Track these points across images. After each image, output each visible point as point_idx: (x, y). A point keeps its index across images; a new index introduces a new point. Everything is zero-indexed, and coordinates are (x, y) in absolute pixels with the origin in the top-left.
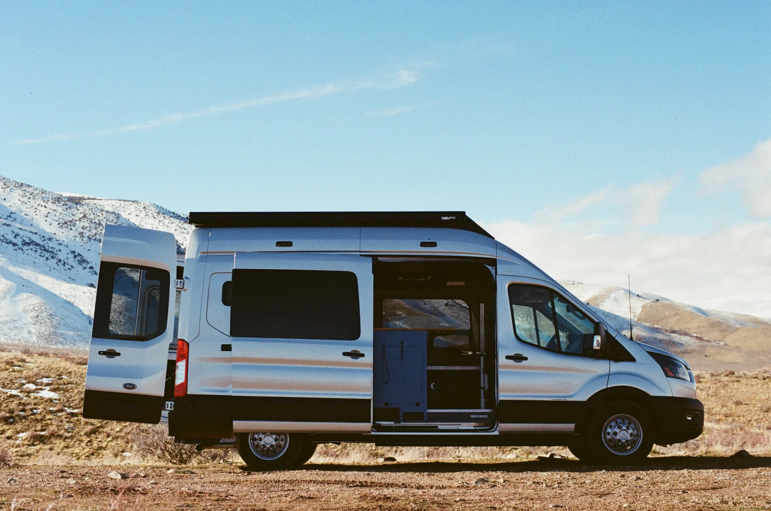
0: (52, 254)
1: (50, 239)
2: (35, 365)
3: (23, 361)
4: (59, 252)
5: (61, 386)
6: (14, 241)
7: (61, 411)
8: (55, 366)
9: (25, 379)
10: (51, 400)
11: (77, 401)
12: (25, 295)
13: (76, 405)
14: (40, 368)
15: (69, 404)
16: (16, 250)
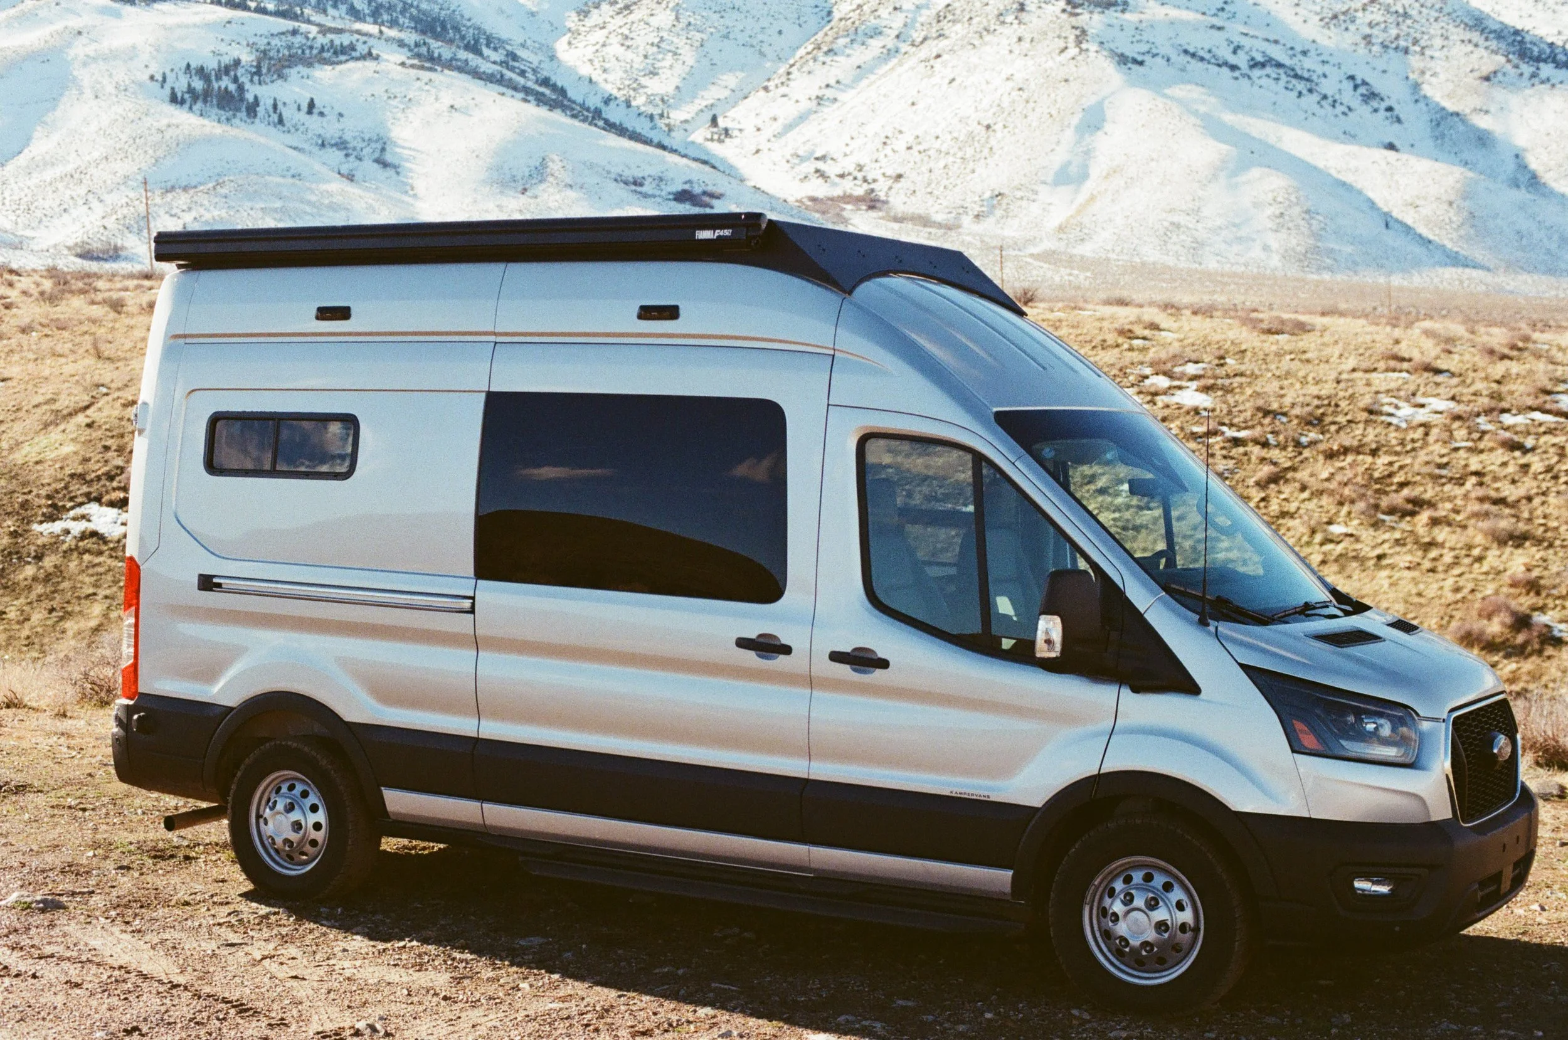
0: (1308, 84)
1: (1304, 53)
2: (1176, 336)
3: (1154, 327)
4: (1323, 80)
5: (1220, 382)
6: (1232, 60)
7: (1215, 433)
8: (1216, 337)
9: (1151, 365)
10: (1196, 411)
11: (1248, 414)
12: (1255, 172)
13: (1245, 422)
14: (1186, 342)
15: (1231, 420)
16: (1236, 78)
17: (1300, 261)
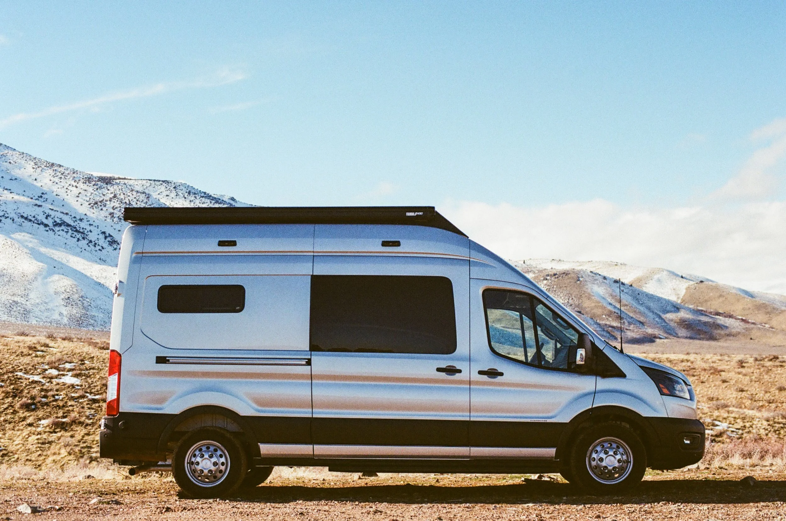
0: (83, 235)
1: (81, 220)
2: (58, 350)
3: (47, 346)
4: (89, 233)
5: (83, 372)
7: (83, 397)
8: (77, 351)
9: (48, 364)
10: (73, 386)
11: (99, 387)
12: (56, 277)
13: (97, 391)
14: (63, 353)
15: (90, 390)
16: (47, 231)
17: (78, 321)
